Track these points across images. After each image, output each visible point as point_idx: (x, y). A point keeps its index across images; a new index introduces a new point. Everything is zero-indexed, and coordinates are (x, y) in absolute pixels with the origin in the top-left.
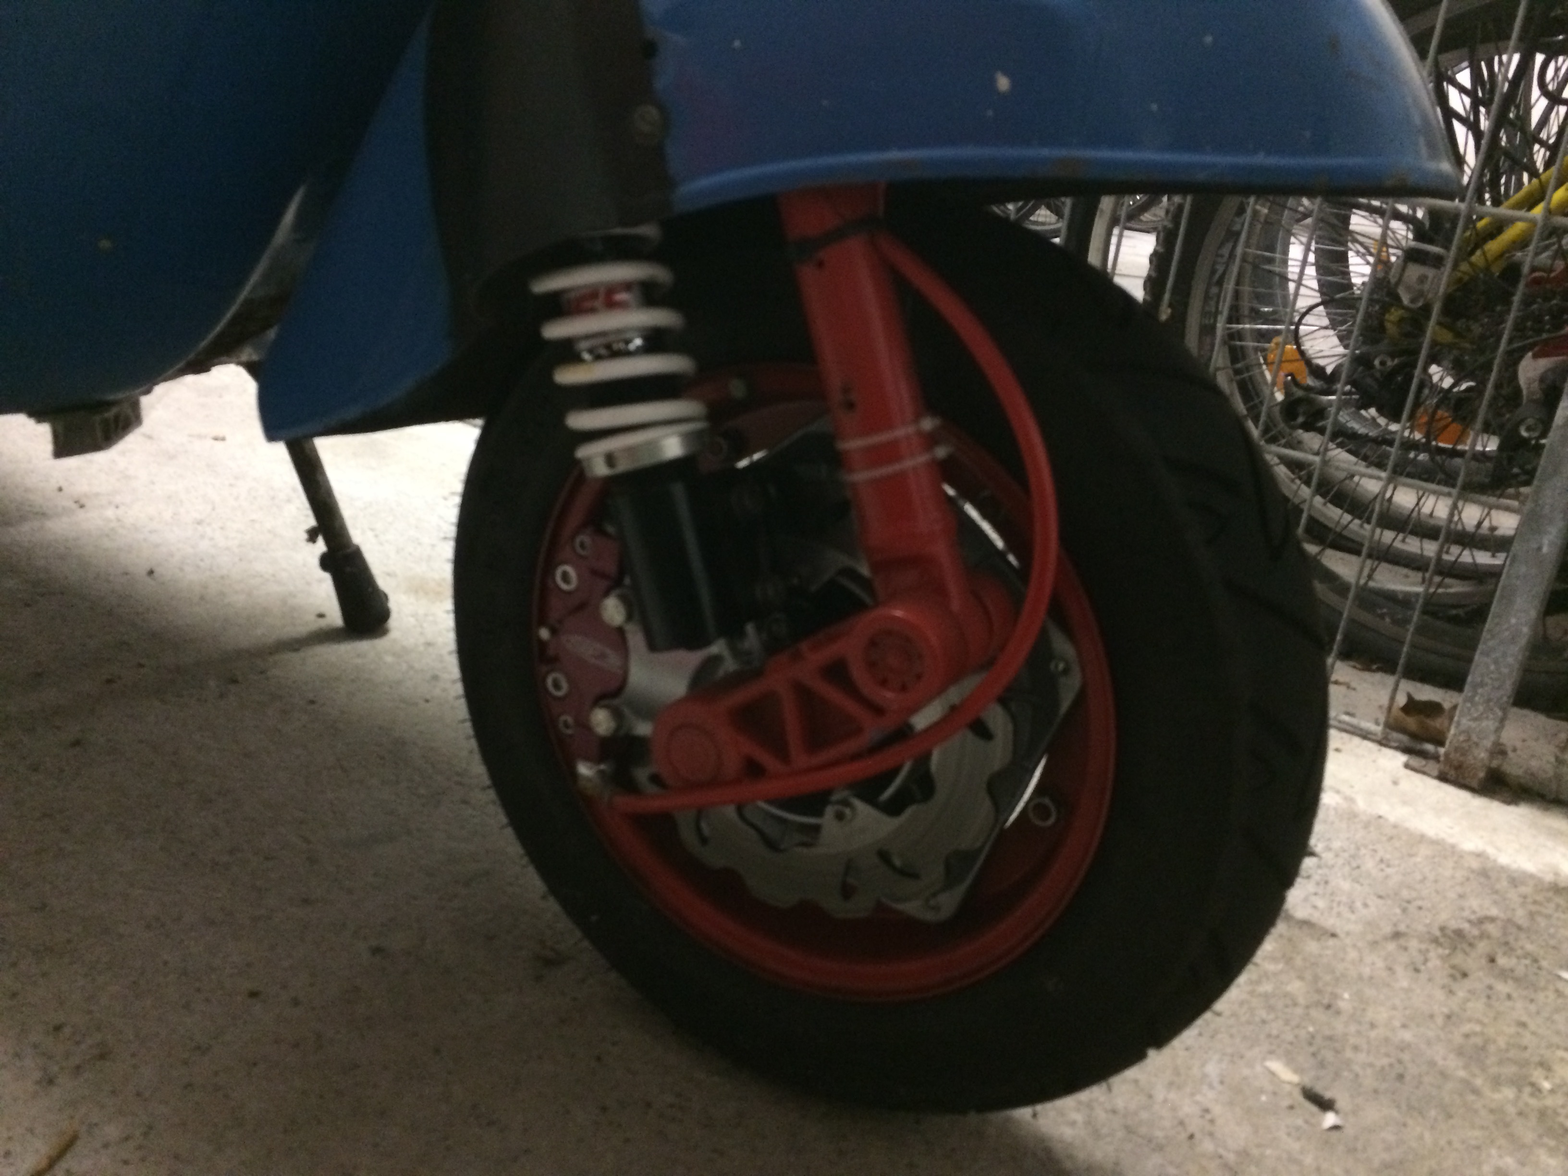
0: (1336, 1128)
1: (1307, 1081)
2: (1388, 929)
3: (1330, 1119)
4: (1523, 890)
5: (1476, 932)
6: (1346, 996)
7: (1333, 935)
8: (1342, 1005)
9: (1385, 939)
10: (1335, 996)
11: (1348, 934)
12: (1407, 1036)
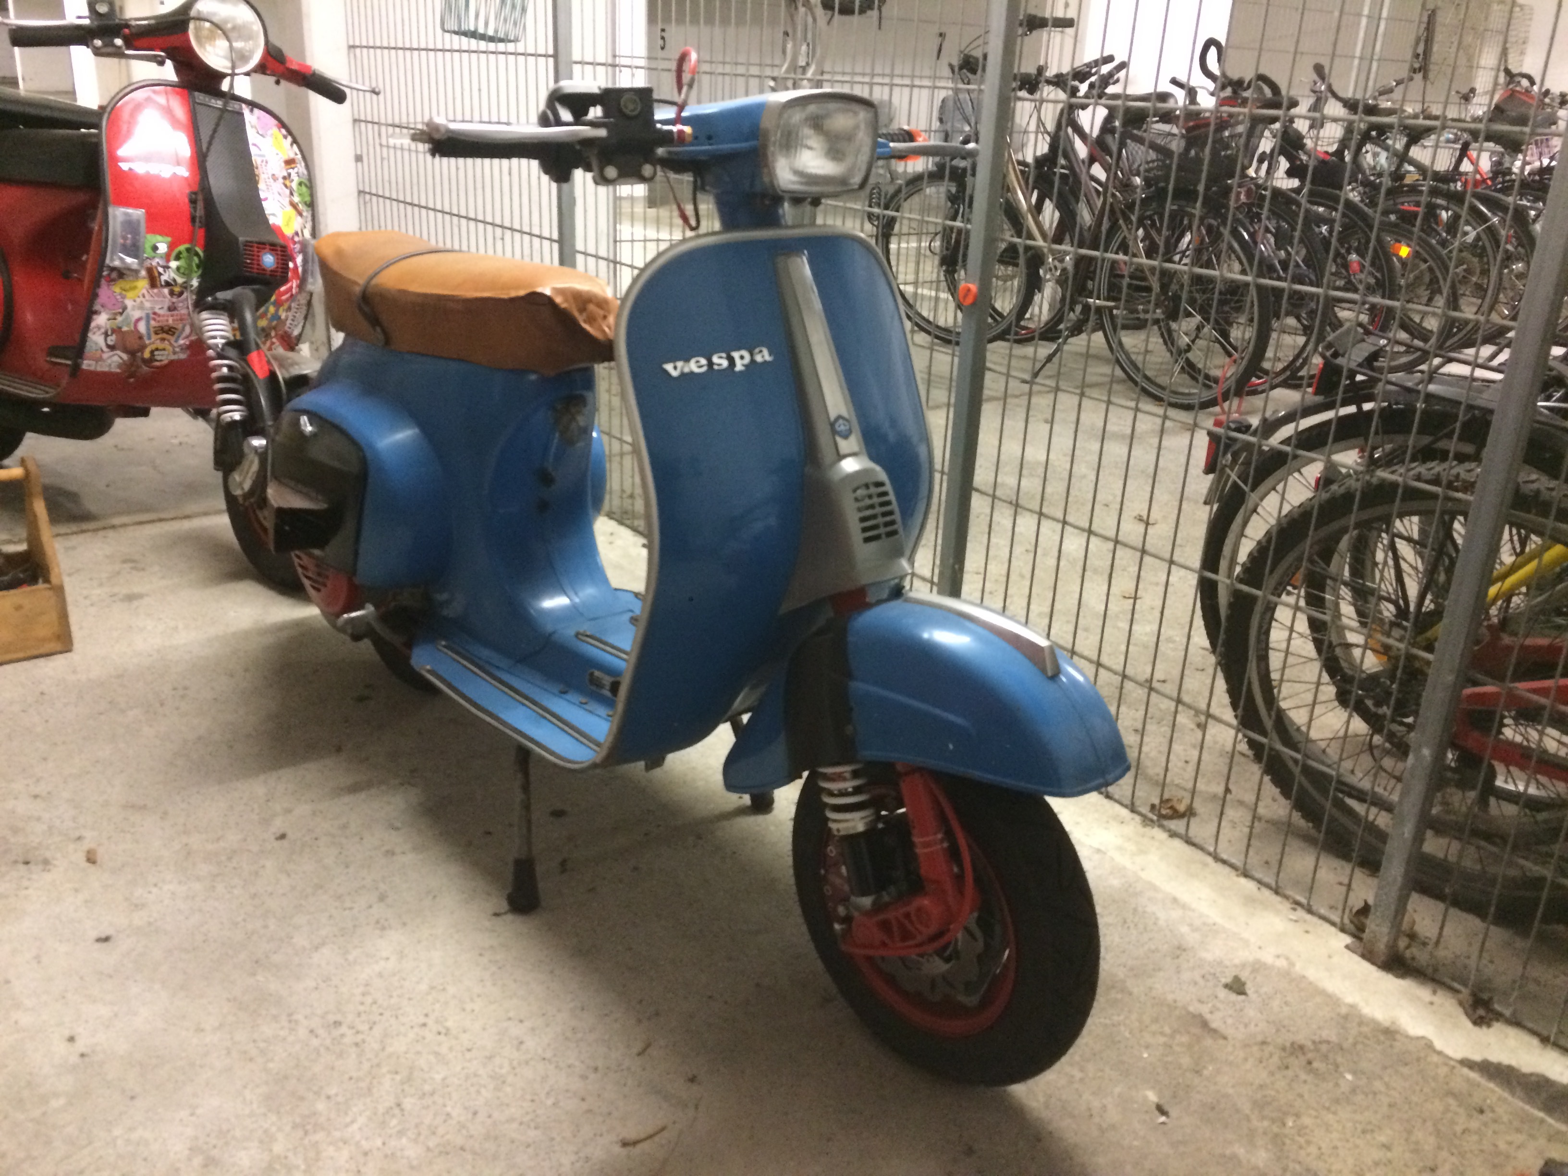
0: (1163, 1123)
1: (1162, 1102)
2: (1260, 1038)
3: (1163, 1119)
4: (1365, 1029)
5: (1312, 1047)
6: (1211, 1068)
7: (1225, 1038)
8: (1205, 1072)
9: (1256, 1044)
10: (1205, 1067)
11: (1234, 1039)
12: (1231, 1091)
